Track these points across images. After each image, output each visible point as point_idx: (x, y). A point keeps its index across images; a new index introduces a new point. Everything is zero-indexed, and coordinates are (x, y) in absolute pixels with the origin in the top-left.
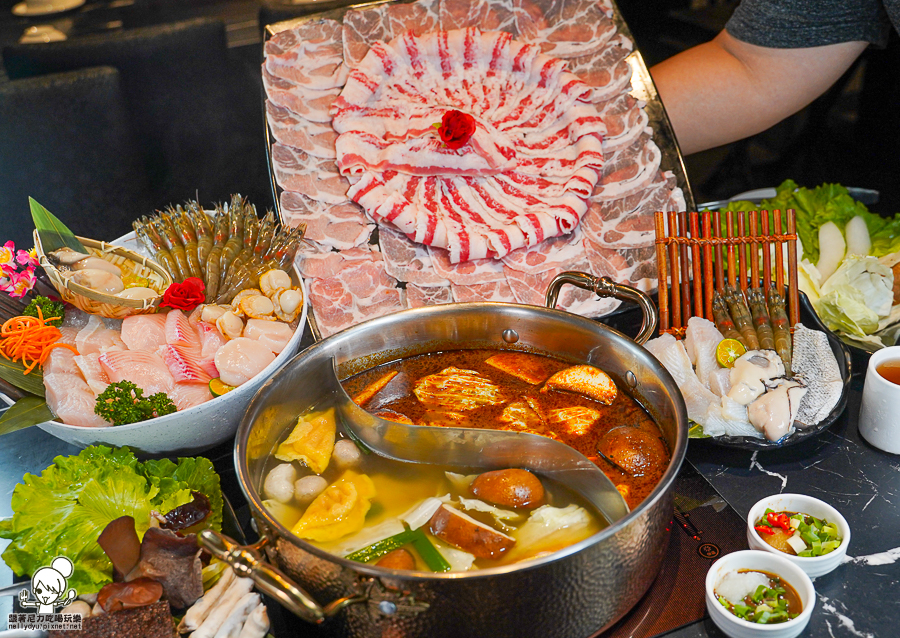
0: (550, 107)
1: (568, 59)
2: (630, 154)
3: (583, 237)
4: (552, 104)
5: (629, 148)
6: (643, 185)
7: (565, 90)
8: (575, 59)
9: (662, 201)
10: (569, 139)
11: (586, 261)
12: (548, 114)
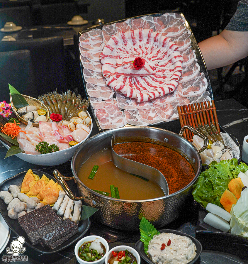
0: (166, 53)
1: (171, 38)
2: (190, 67)
3: (177, 94)
4: (167, 52)
5: (190, 65)
6: (194, 77)
7: (170, 48)
8: (173, 38)
9: (200, 82)
10: (172, 63)
11: (177, 101)
12: (166, 56)
